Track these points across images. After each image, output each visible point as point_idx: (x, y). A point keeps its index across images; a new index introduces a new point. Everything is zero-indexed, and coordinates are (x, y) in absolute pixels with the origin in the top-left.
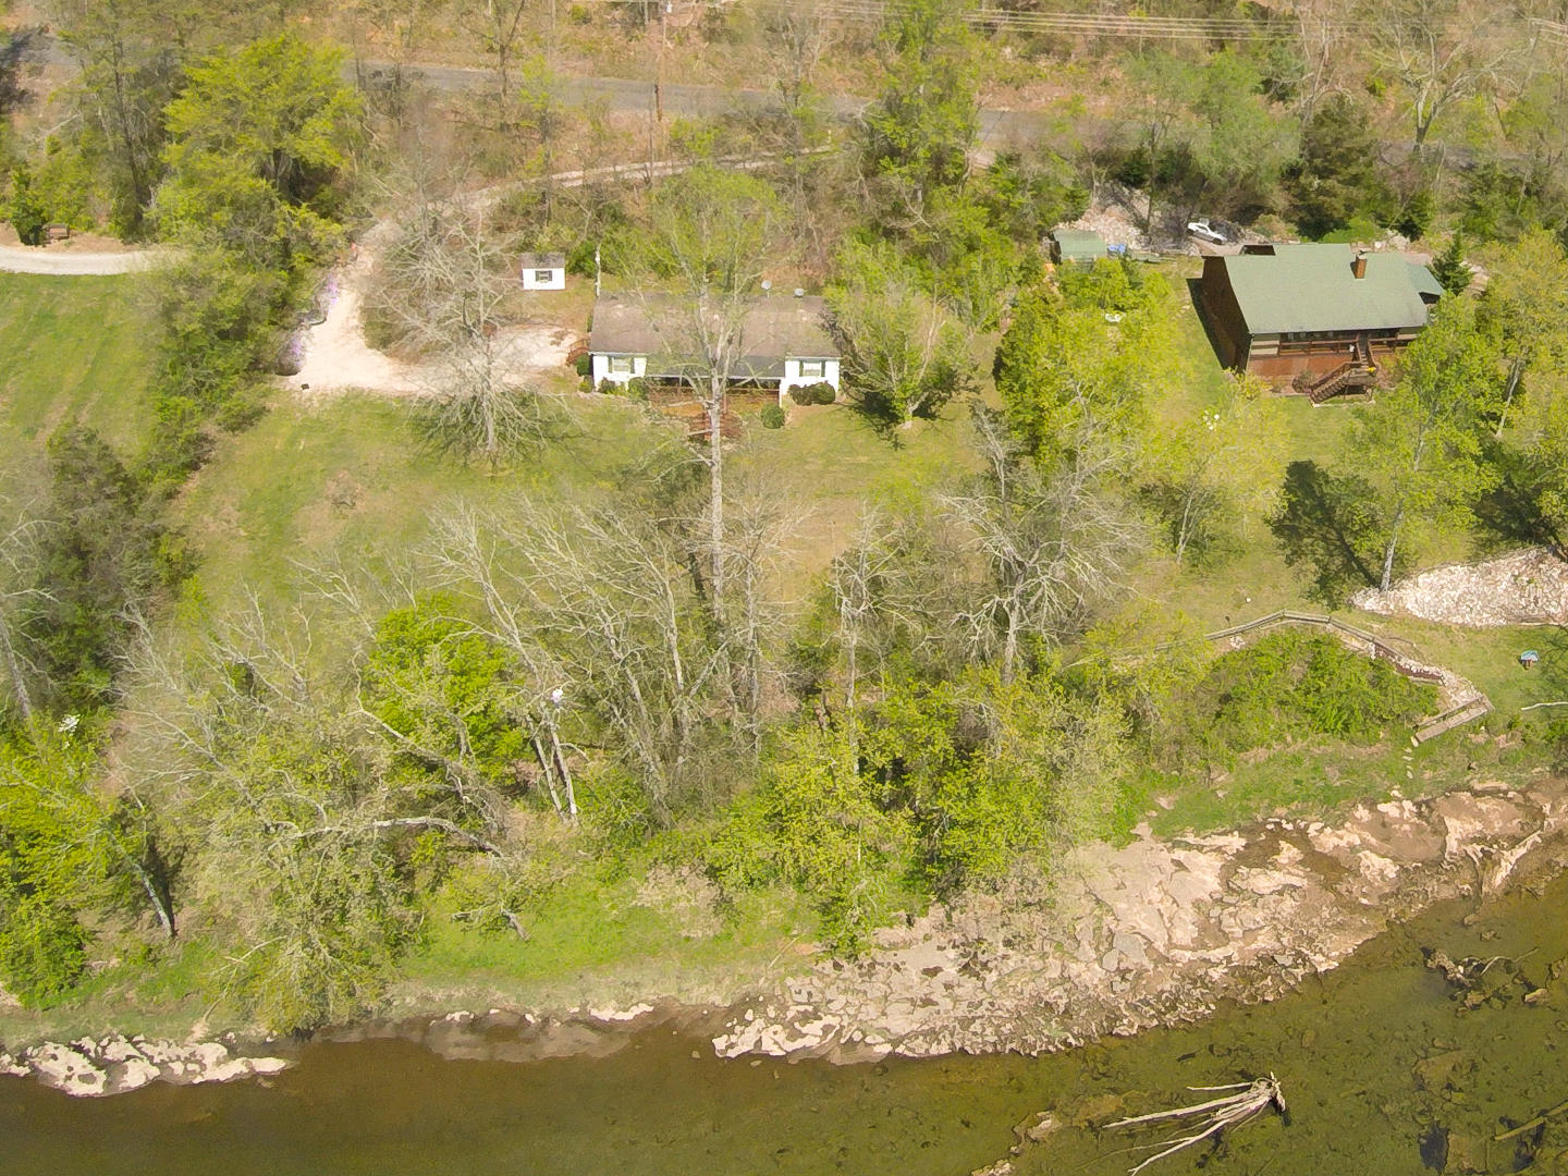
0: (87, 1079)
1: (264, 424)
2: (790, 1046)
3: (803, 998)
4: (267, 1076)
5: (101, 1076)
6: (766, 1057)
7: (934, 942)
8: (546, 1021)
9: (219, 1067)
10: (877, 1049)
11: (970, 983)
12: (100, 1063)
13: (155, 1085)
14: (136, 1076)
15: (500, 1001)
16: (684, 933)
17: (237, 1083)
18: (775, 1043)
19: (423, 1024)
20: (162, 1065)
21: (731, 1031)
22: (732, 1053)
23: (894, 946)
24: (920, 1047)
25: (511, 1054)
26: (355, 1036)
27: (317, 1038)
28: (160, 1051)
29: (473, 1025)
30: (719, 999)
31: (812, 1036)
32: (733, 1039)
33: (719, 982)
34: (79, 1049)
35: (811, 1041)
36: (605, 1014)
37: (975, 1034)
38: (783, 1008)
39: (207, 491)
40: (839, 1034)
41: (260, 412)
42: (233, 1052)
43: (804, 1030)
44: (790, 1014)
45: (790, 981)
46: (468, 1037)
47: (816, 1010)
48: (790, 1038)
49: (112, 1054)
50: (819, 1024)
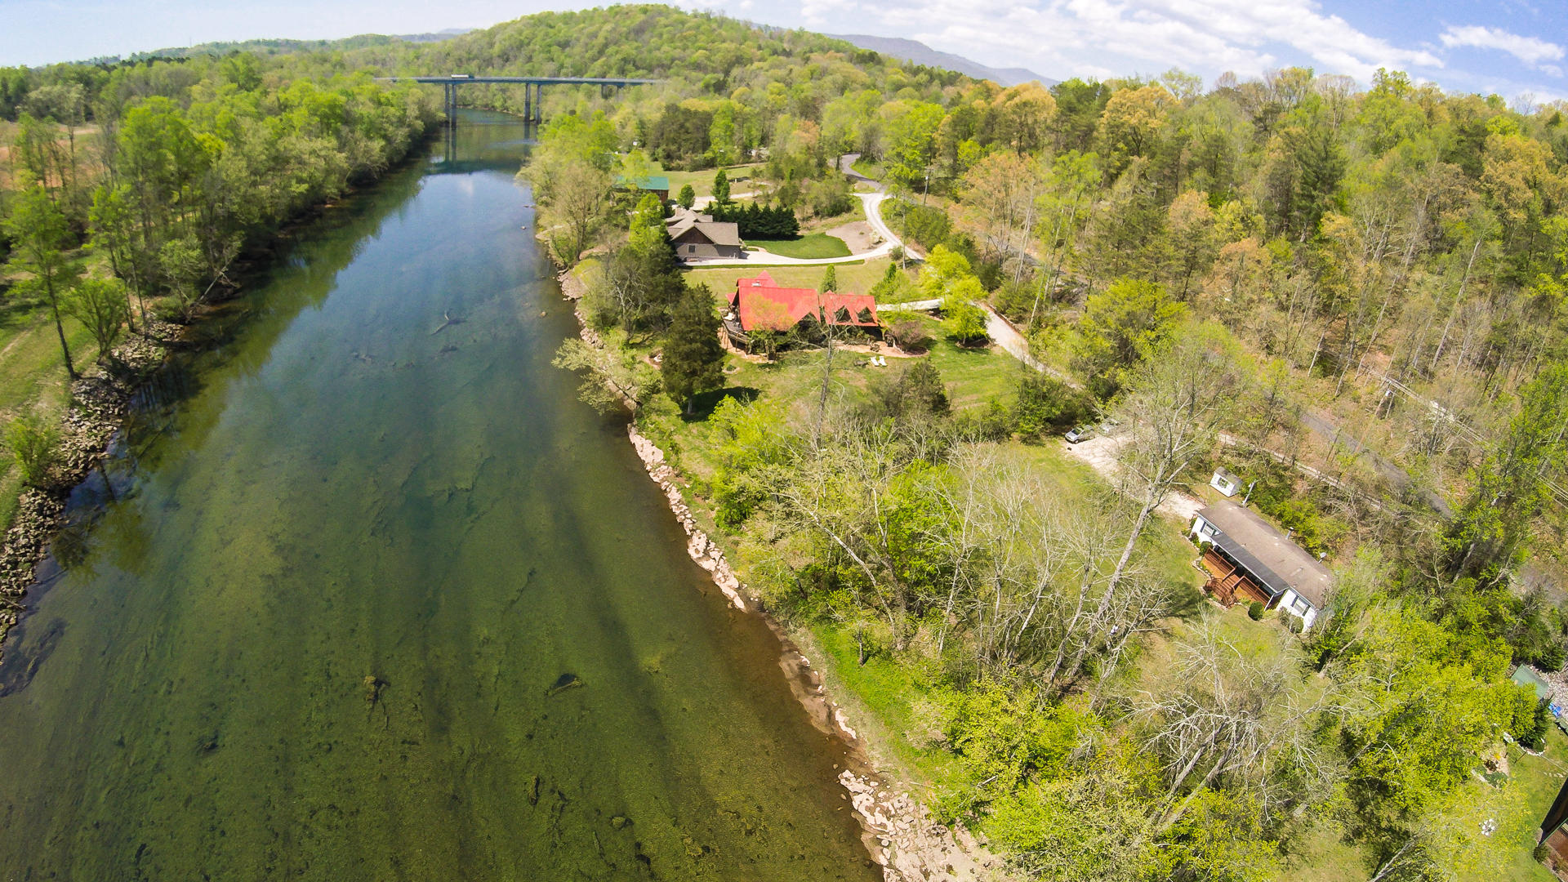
0: (697, 551)
2: (862, 810)
3: (897, 805)
4: (733, 605)
5: (701, 555)
6: (850, 800)
7: (972, 865)
8: (822, 695)
9: (728, 586)
10: (882, 856)
12: (706, 553)
13: (709, 573)
14: (707, 565)
15: (820, 673)
16: (907, 732)
17: (725, 599)
18: (861, 802)
19: (793, 649)
20: (717, 570)
21: (857, 778)
22: (843, 782)
23: (959, 843)
25: (795, 688)
26: (772, 627)
27: (763, 615)
28: (723, 566)
29: (803, 668)
30: (876, 766)
31: (873, 820)
32: (853, 779)
33: (887, 761)
34: (708, 542)
35: (870, 820)
36: (839, 717)
38: (887, 799)
40: (883, 832)
42: (738, 589)
43: (876, 814)
44: (884, 803)
45: (905, 795)
46: (796, 668)
47: (894, 816)
48: (868, 809)
49: (712, 554)
50: (884, 820)
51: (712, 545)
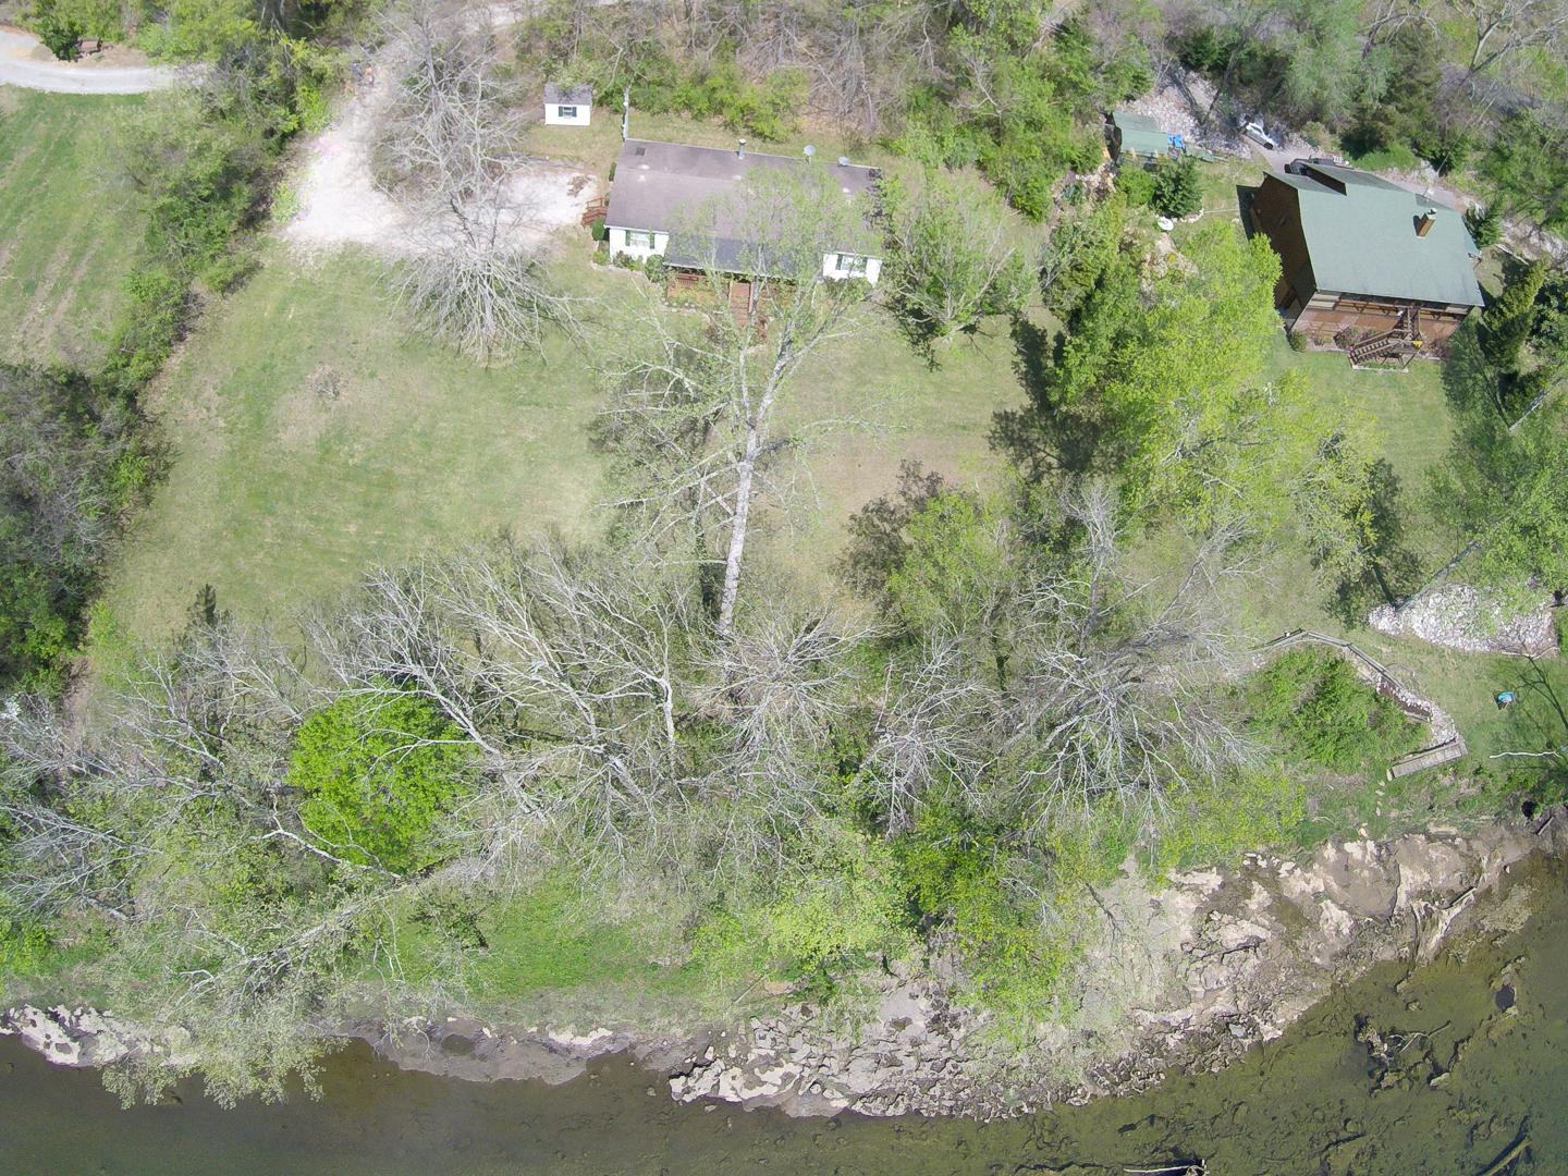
1: (256, 284)
2: (747, 1094)
3: (767, 1043)
5: (76, 1046)
6: (721, 1102)
7: (908, 990)
8: (503, 1038)
10: (834, 1104)
11: (935, 1041)
12: (74, 1034)
14: (106, 1052)
15: (459, 1014)
18: (732, 1088)
19: (380, 1026)
20: (131, 1044)
21: (688, 1074)
22: (688, 1098)
24: (876, 1107)
25: (466, 1070)
29: (429, 1034)
30: (681, 1034)
31: (771, 1085)
32: (691, 1082)
33: (682, 1015)
34: (55, 1017)
35: (769, 1090)
36: (563, 1038)
37: (932, 1097)
38: (745, 1049)
39: (189, 368)
40: (798, 1085)
41: (253, 269)
43: (764, 1077)
44: (751, 1057)
45: (754, 1022)
46: (424, 1047)
47: (779, 1056)
48: (749, 1085)
49: (86, 1024)
50: (779, 1071)
51: (62, 1011)
